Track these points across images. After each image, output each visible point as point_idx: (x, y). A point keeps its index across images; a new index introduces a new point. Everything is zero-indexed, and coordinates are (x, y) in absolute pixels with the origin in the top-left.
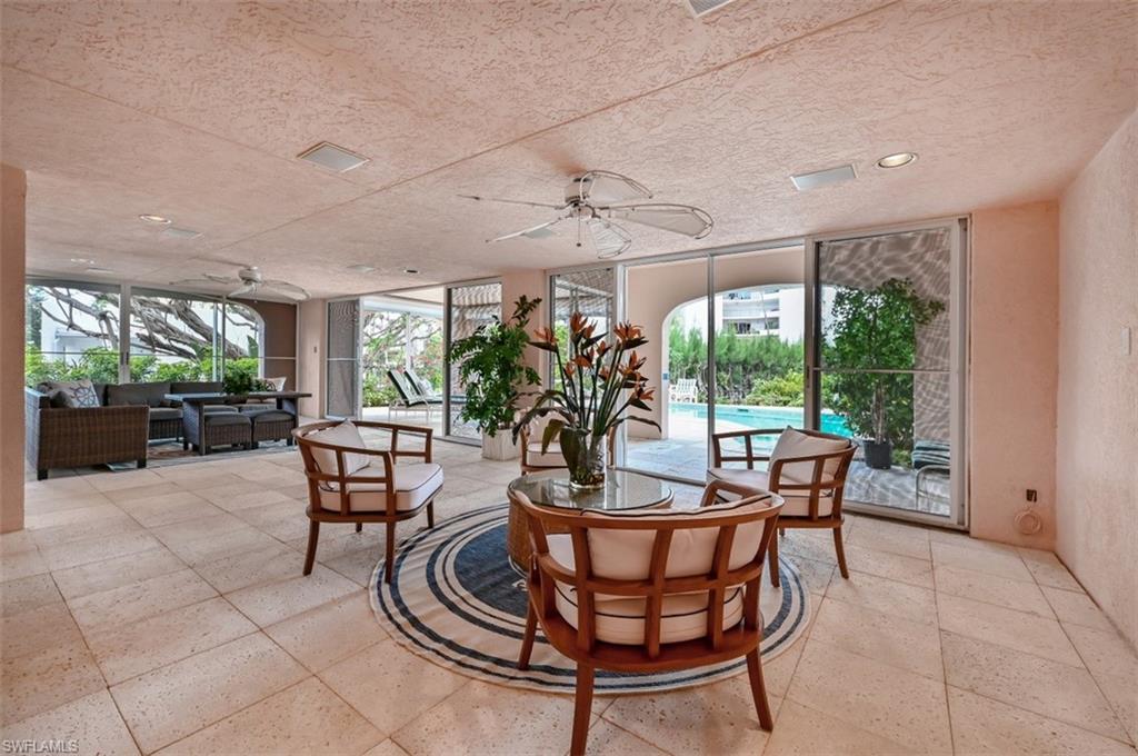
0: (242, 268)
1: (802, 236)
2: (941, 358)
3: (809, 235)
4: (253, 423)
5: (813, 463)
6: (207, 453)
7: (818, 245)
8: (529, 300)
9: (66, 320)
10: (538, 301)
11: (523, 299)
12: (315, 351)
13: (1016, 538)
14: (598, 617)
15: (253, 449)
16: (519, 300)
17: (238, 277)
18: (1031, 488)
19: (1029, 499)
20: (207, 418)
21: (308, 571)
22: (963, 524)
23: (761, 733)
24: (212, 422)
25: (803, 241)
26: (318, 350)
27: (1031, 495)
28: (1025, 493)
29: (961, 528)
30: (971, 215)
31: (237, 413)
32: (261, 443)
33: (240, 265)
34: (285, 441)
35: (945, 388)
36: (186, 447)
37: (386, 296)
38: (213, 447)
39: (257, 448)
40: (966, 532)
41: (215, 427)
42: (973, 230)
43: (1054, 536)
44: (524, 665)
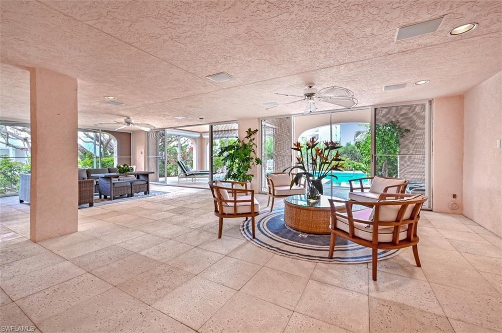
0: (126, 118)
1: (370, 106)
2: (421, 150)
3: (373, 105)
4: (132, 185)
5: (397, 187)
6: (114, 199)
7: (376, 109)
8: (252, 130)
9: (5, 142)
10: (257, 130)
11: (250, 130)
12: (142, 153)
13: (449, 211)
14: (379, 234)
15: (131, 196)
16: (248, 131)
17: (124, 122)
18: (454, 194)
19: (454, 197)
20: (114, 184)
21: (220, 237)
22: (430, 208)
23: (418, 268)
24: (116, 186)
25: (370, 107)
26: (143, 153)
27: (454, 196)
28: (452, 196)
29: (430, 209)
30: (433, 99)
31: (118, 181)
32: (134, 194)
33: (125, 116)
34: (144, 193)
35: (424, 160)
36: (100, 197)
37: (175, 129)
38: (116, 197)
39: (133, 196)
40: (431, 211)
41: (117, 188)
42: (434, 105)
43: (462, 209)
44: (331, 257)
